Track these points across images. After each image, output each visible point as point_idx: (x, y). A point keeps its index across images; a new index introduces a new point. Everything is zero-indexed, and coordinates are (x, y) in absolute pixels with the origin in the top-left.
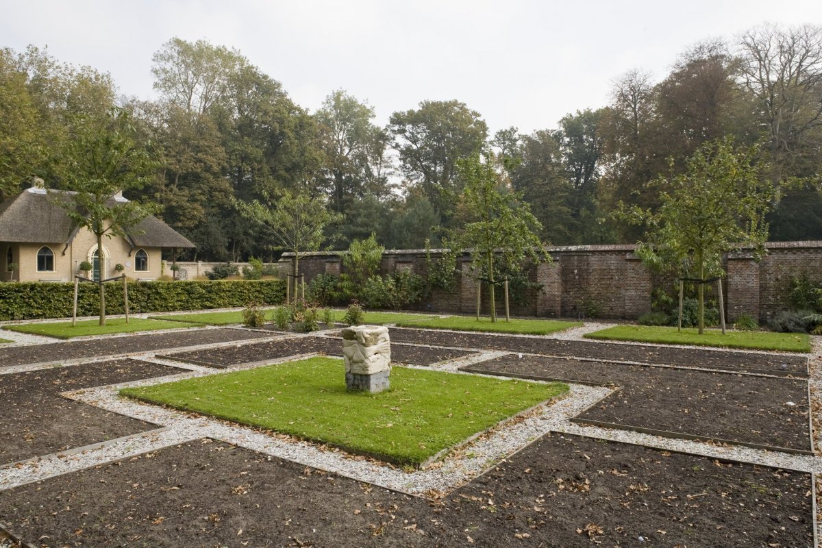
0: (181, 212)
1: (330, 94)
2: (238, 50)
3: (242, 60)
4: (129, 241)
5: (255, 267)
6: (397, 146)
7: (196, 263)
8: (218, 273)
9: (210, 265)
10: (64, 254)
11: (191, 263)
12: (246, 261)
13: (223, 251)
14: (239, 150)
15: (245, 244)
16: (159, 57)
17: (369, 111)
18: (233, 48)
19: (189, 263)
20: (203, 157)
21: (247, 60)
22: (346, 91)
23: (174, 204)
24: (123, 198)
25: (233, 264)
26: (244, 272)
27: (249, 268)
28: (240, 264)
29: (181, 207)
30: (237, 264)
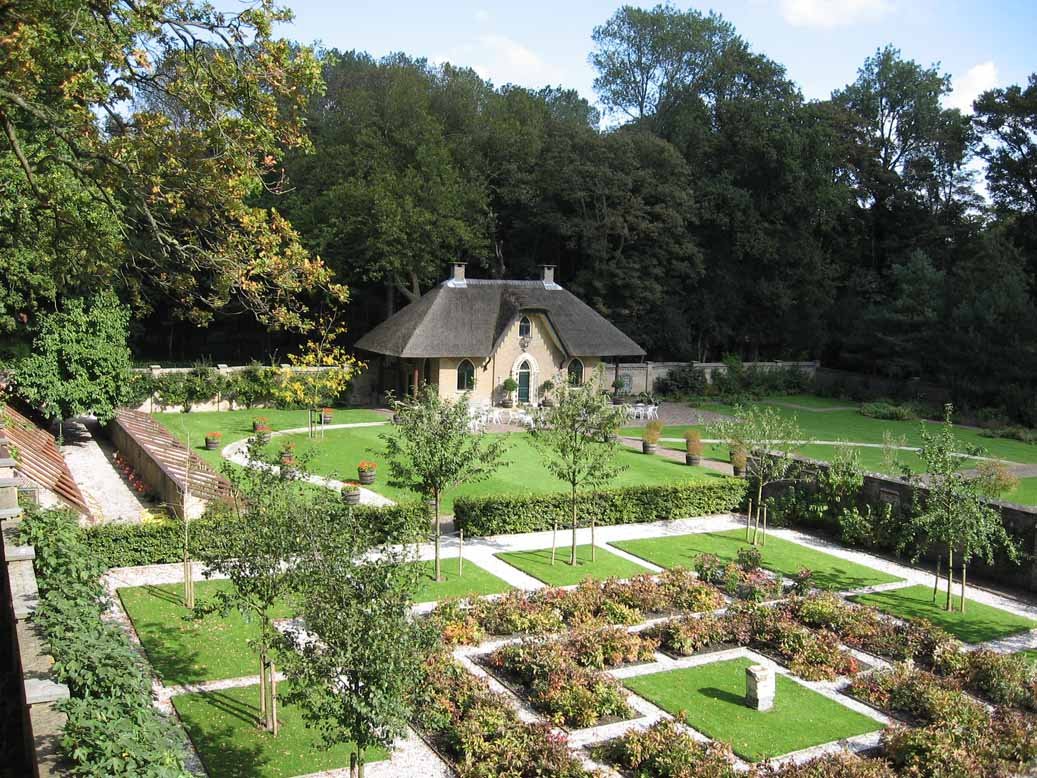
0: (627, 294)
1: (873, 55)
2: (718, 15)
3: (725, 29)
4: (561, 349)
5: (731, 368)
6: (986, 151)
7: (644, 365)
8: (676, 381)
9: (665, 367)
10: (485, 368)
11: (638, 365)
12: (718, 359)
13: (685, 345)
14: (713, 193)
15: (716, 334)
16: (600, 34)
17: (940, 82)
18: (711, 12)
19: (634, 365)
20: (661, 211)
21: (732, 27)
22: (899, 51)
23: (619, 283)
24: (554, 284)
25: (697, 365)
26: (712, 377)
27: (721, 371)
28: (708, 364)
29: (627, 286)
30: (704, 364)
